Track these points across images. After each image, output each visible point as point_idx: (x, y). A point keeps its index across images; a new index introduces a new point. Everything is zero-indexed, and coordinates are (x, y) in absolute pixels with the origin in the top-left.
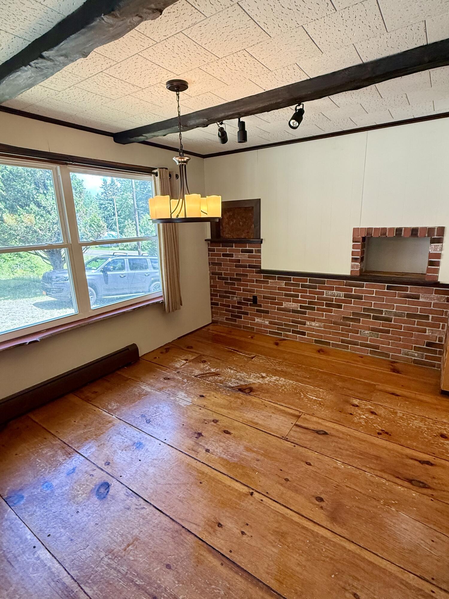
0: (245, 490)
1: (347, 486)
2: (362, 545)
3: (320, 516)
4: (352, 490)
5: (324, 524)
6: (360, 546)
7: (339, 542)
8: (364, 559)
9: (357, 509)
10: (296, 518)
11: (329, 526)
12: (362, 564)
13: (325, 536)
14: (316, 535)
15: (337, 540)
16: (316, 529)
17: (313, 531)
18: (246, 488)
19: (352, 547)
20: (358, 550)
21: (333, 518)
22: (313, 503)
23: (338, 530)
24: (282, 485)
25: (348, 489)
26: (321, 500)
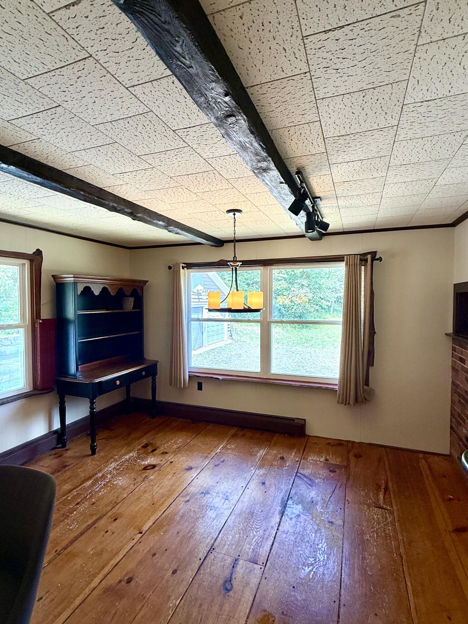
0: (145, 528)
1: (143, 606)
2: (77, 611)
3: (112, 580)
4: (137, 611)
5: (103, 582)
6: (76, 609)
7: (84, 592)
8: (64, 610)
9: (113, 612)
10: (113, 562)
11: (101, 586)
12: (60, 608)
13: (92, 582)
14: (95, 575)
15: (87, 591)
16: (100, 576)
17: (98, 574)
18: (147, 529)
19: (77, 602)
20: (73, 606)
21: (108, 590)
22: (126, 575)
23: (95, 593)
24: (149, 551)
25: (139, 607)
26: (129, 581)
